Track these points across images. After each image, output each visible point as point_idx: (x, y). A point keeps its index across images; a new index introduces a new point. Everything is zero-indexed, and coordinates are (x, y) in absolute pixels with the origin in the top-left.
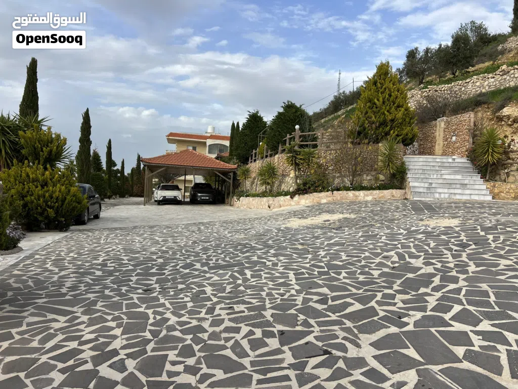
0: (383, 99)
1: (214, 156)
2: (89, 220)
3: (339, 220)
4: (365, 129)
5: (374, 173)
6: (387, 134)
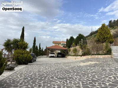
4: (99, 40)
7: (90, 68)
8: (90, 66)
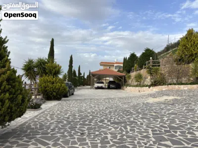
0: (191, 45)
1: (117, 70)
2: (70, 95)
3: (173, 100)
5: (187, 77)
6: (194, 60)
7: (166, 107)
8: (166, 103)
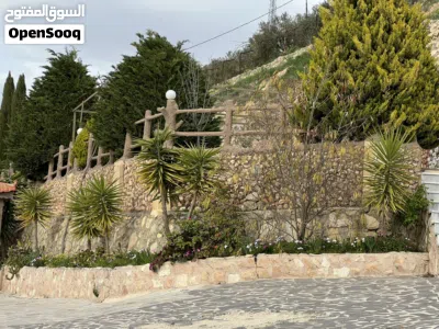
0: (374, 37)
4: (331, 105)
5: (352, 211)
6: (382, 119)
